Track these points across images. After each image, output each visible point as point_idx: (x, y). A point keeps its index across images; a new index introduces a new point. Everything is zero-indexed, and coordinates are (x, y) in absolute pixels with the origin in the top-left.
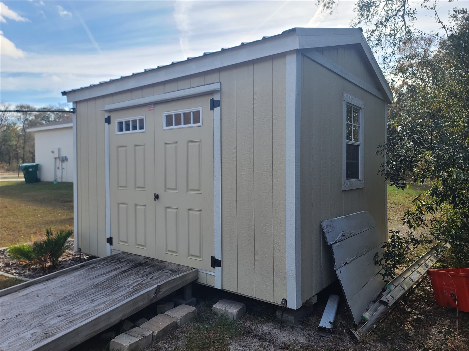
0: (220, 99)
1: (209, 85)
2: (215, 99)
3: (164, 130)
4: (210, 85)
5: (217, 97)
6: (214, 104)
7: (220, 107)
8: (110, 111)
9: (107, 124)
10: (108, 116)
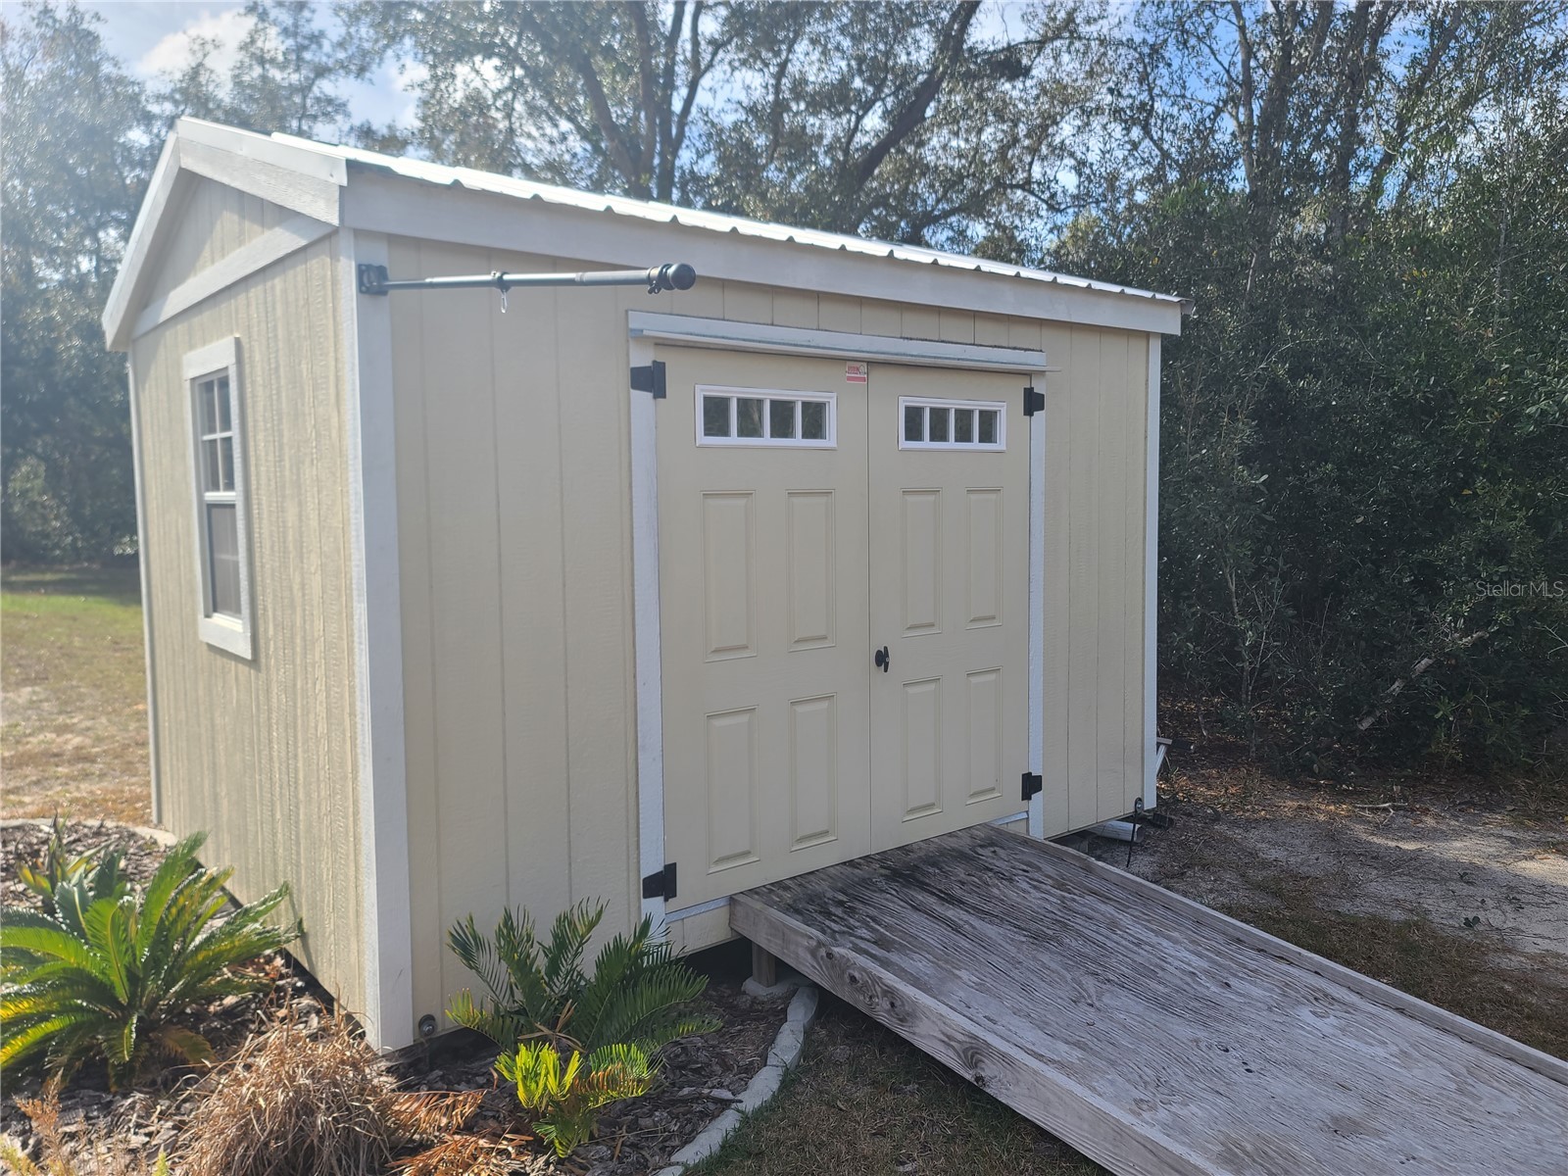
0: (1046, 393)
1: (1022, 351)
2: (1036, 390)
3: (901, 450)
5: (1039, 387)
6: (1033, 402)
7: (1045, 411)
8: (661, 344)
9: (649, 395)
10: (654, 362)
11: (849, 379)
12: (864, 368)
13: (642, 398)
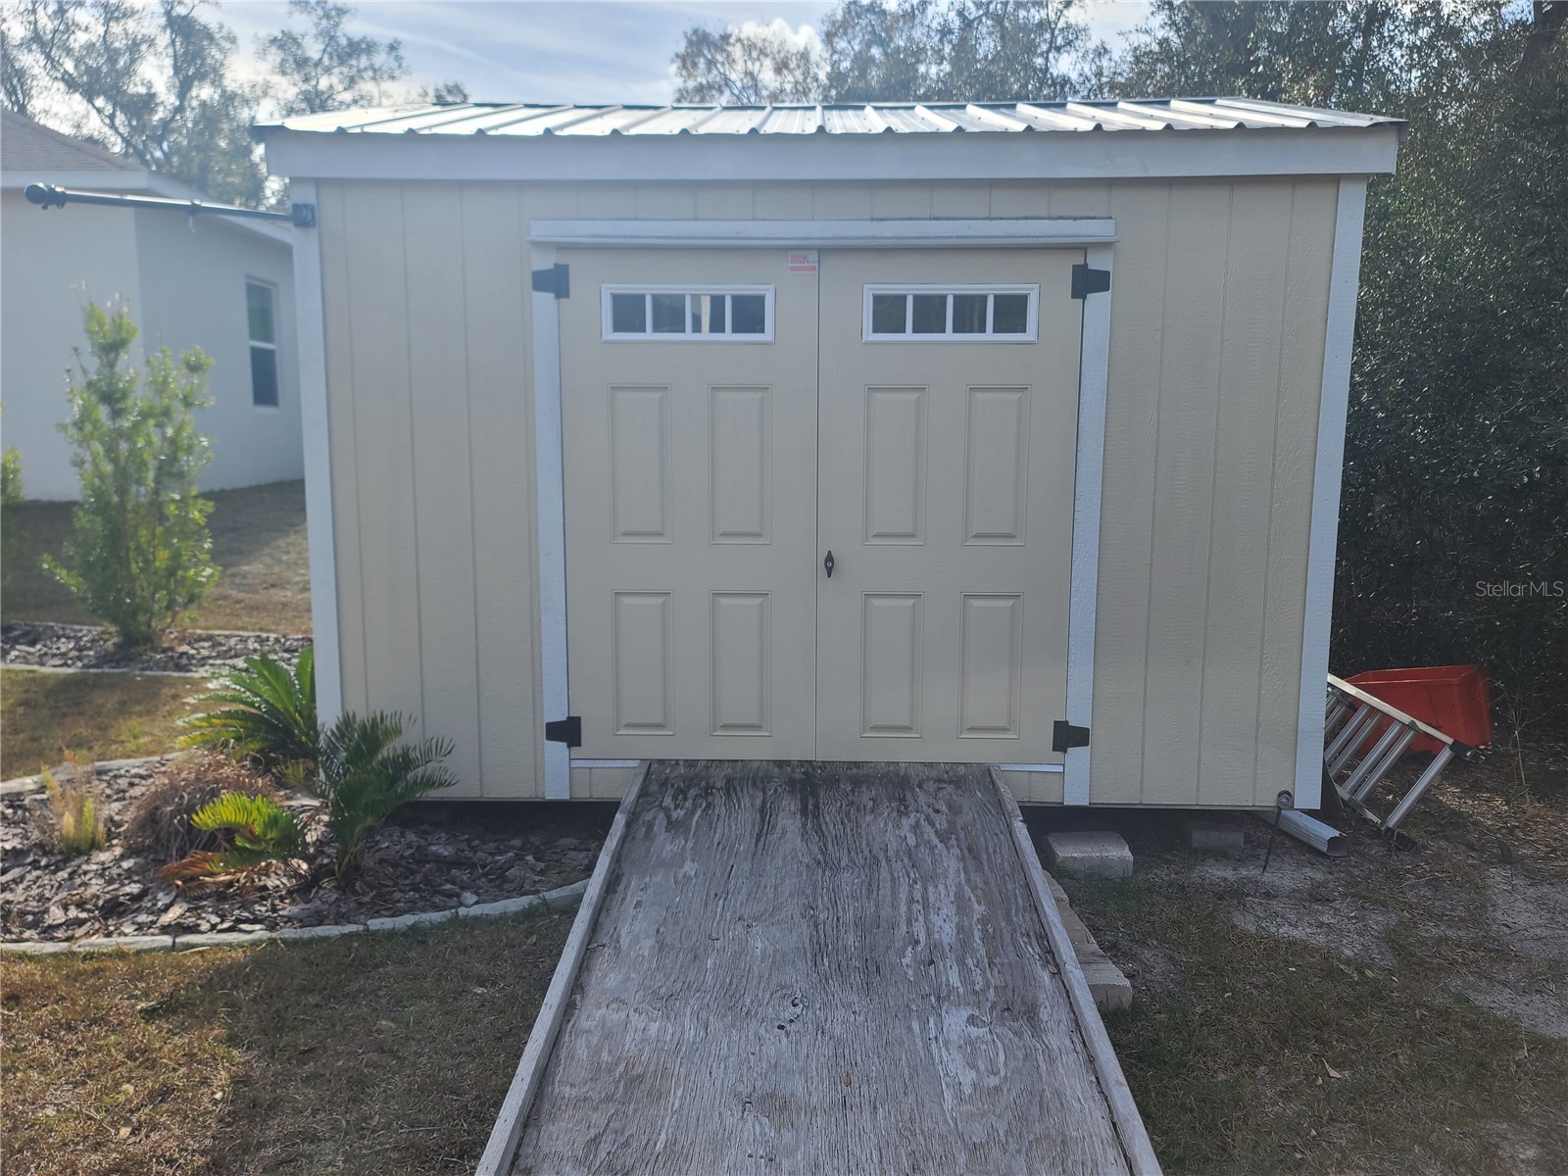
0: (1110, 269)
1: (1071, 221)
2: (1092, 266)
3: (866, 343)
4: (1078, 221)
5: (1097, 262)
6: (1088, 282)
7: (1110, 291)
8: (562, 247)
9: (551, 296)
10: (556, 265)
11: (792, 269)
12: (813, 256)
13: (545, 300)
